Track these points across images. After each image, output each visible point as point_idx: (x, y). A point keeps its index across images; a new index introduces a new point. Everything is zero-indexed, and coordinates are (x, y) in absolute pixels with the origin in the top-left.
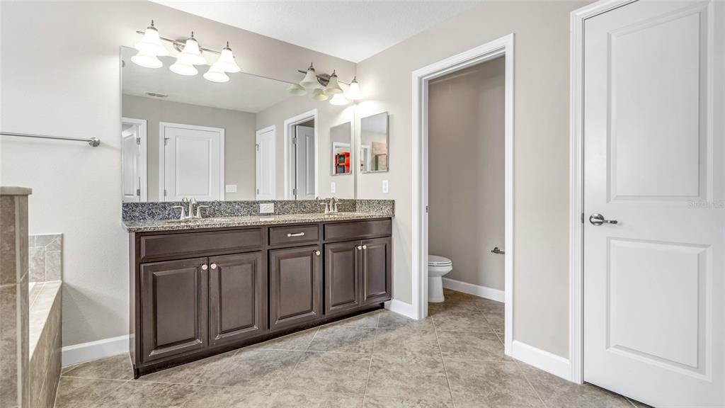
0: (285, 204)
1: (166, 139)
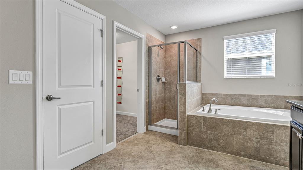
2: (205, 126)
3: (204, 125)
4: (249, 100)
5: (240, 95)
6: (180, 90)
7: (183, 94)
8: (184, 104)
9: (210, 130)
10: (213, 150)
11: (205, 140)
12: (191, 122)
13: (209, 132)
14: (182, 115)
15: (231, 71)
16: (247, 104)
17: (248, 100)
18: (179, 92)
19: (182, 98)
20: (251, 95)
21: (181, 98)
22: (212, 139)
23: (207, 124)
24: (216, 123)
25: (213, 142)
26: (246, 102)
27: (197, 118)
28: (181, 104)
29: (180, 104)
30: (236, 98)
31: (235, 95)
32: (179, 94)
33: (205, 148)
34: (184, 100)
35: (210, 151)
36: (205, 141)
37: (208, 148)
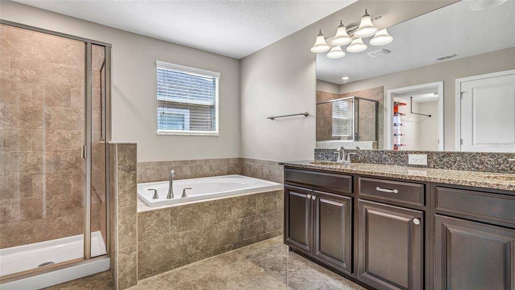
0: (443, 157)
1: (461, 93)
2: (174, 224)
3: (171, 225)
4: (193, 167)
5: (181, 161)
6: (121, 159)
7: (131, 167)
8: (131, 191)
9: (183, 230)
10: (189, 263)
11: (174, 252)
12: (145, 226)
13: (181, 234)
14: (128, 217)
15: (167, 122)
16: (190, 175)
17: (191, 168)
18: (119, 165)
19: (127, 179)
20: (195, 161)
21: (124, 178)
22: (187, 243)
23: (179, 220)
24: (192, 212)
25: (188, 249)
26: (188, 172)
27: (158, 215)
28: (124, 192)
29: (121, 193)
30: (175, 167)
31: (174, 162)
32: (119, 169)
33: (175, 268)
34: (131, 182)
35: (184, 267)
36: (175, 254)
37: (180, 264)
